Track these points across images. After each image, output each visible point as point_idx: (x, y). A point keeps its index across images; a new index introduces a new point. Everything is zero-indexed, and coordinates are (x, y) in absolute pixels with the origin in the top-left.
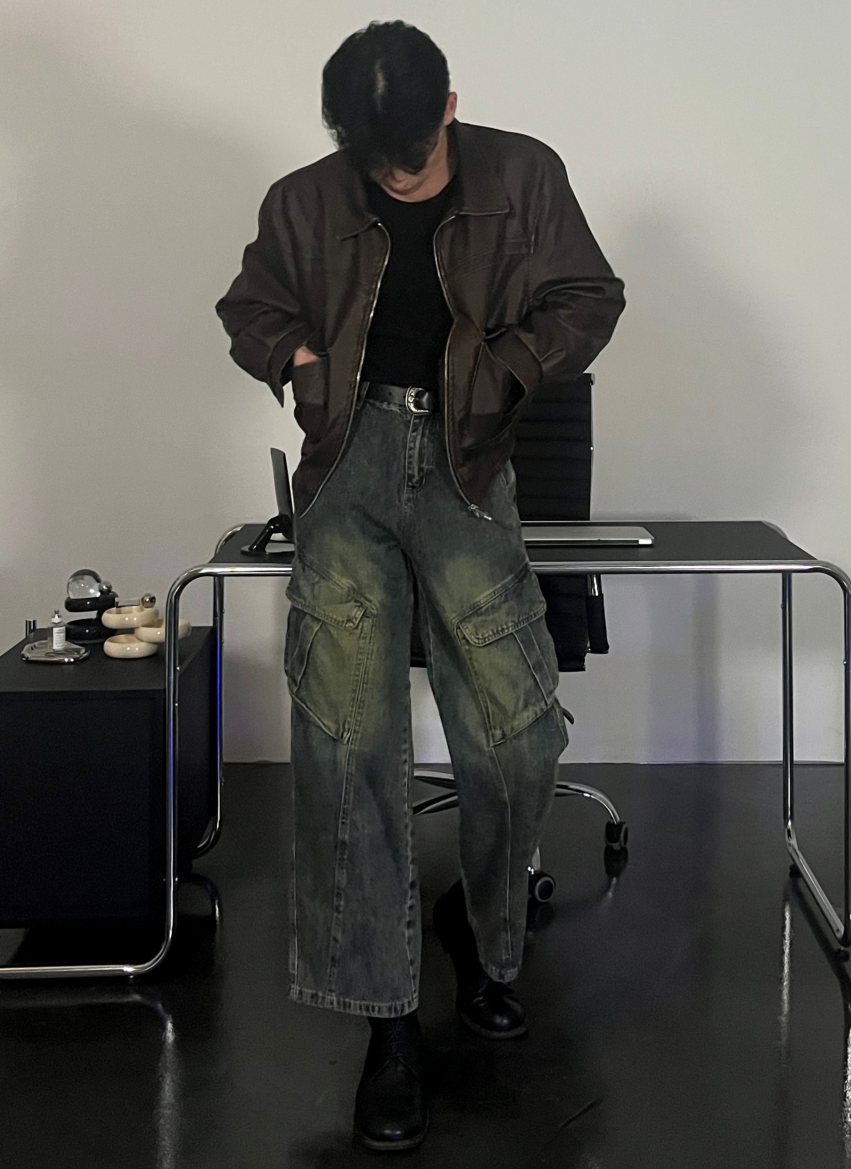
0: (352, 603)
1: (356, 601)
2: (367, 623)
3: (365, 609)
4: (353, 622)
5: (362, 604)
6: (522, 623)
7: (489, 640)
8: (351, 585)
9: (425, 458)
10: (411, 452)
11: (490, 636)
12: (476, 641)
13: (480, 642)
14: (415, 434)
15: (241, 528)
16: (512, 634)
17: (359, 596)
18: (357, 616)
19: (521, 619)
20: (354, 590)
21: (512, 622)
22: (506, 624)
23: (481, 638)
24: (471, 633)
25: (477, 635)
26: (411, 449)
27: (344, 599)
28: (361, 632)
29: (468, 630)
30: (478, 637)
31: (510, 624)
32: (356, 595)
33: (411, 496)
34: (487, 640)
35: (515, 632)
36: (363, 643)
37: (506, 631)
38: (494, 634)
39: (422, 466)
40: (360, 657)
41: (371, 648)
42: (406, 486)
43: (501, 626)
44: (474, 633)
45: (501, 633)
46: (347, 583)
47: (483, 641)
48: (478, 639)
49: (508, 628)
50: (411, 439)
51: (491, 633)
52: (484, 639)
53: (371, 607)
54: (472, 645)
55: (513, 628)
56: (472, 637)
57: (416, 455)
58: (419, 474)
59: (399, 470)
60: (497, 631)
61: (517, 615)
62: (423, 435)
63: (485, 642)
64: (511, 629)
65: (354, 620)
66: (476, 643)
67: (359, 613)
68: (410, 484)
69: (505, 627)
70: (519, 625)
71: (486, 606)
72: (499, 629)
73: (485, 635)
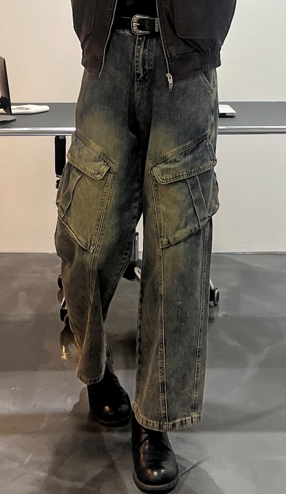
0: (102, 162)
1: (104, 161)
2: (110, 176)
3: (109, 167)
4: (101, 175)
5: (108, 164)
6: (193, 173)
7: (170, 181)
8: (103, 151)
9: (147, 62)
10: (137, 59)
11: (170, 178)
13: (164, 182)
14: (139, 47)
16: (185, 179)
17: (106, 158)
18: (104, 171)
19: (192, 171)
20: (104, 154)
21: (186, 172)
22: (182, 173)
26: (137, 57)
27: (97, 159)
28: (106, 183)
29: (157, 173)
30: (162, 178)
31: (184, 173)
32: (104, 158)
33: (139, 87)
34: (168, 181)
35: (187, 179)
36: (106, 189)
37: (181, 177)
38: (173, 177)
40: (104, 198)
41: (111, 193)
42: (136, 81)
43: (179, 173)
44: (161, 175)
45: (178, 178)
46: (100, 149)
47: (166, 181)
48: (163, 179)
49: (183, 175)
50: (137, 51)
51: (171, 177)
53: (113, 167)
54: (158, 183)
55: (187, 176)
56: (159, 178)
57: (141, 61)
58: (143, 73)
60: (176, 176)
61: (190, 168)
62: (145, 47)
63: (167, 182)
64: (185, 176)
65: (102, 173)
66: (160, 182)
67: (105, 169)
68: (138, 79)
69: (181, 174)
70: (191, 174)
71: (170, 160)
72: (178, 175)
73: (168, 178)
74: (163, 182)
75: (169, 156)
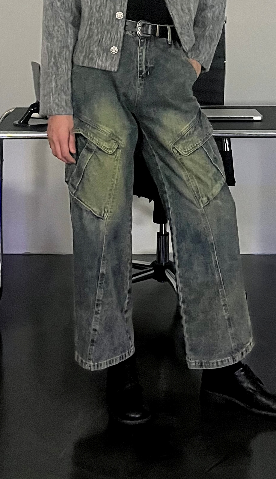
1: (114, 140)
3: (118, 144)
5: (117, 141)
7: (191, 152)
8: (111, 131)
9: (149, 61)
10: (140, 58)
12: (185, 153)
14: (142, 48)
15: (14, 110)
16: (202, 146)
20: (113, 134)
21: (200, 140)
23: (186, 151)
24: (181, 149)
25: (184, 149)
26: (140, 56)
28: (116, 157)
29: (179, 148)
31: (200, 142)
32: (114, 137)
33: (141, 82)
37: (198, 145)
38: (193, 148)
39: (147, 65)
42: (138, 77)
43: (196, 143)
45: (196, 147)
46: (109, 130)
48: (186, 152)
50: (140, 51)
51: (191, 148)
52: (188, 151)
53: (122, 144)
54: (182, 155)
55: (202, 143)
56: (183, 152)
57: (144, 60)
58: (146, 70)
59: (133, 69)
62: (146, 49)
63: (189, 153)
64: (200, 144)
66: (184, 154)
67: (115, 146)
68: (141, 76)
69: (197, 143)
70: (204, 141)
71: (187, 134)
72: (195, 145)
73: (189, 149)
74: (186, 154)
75: (184, 132)
